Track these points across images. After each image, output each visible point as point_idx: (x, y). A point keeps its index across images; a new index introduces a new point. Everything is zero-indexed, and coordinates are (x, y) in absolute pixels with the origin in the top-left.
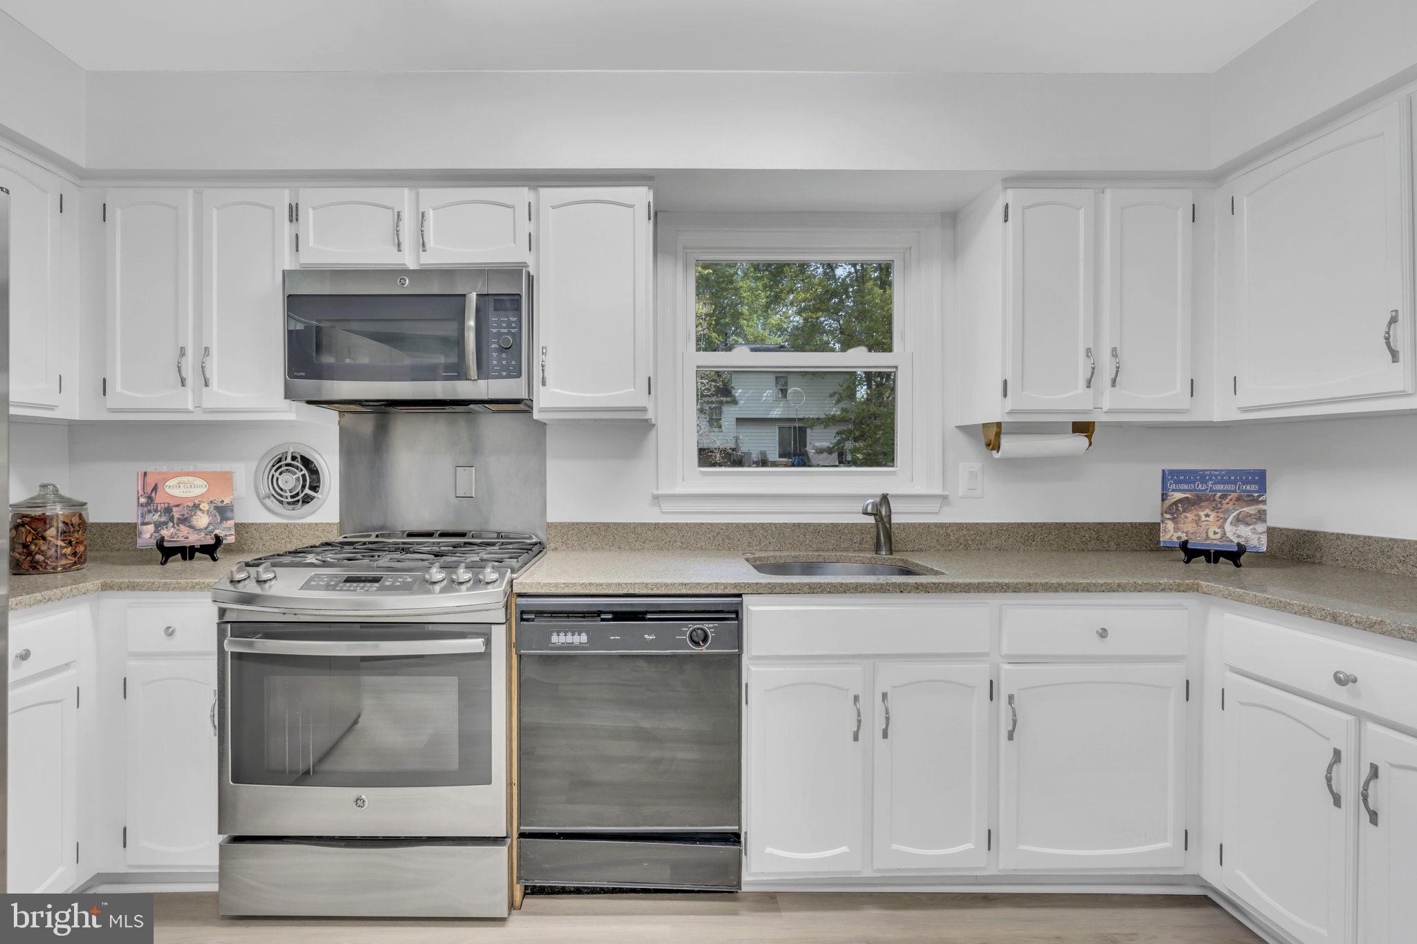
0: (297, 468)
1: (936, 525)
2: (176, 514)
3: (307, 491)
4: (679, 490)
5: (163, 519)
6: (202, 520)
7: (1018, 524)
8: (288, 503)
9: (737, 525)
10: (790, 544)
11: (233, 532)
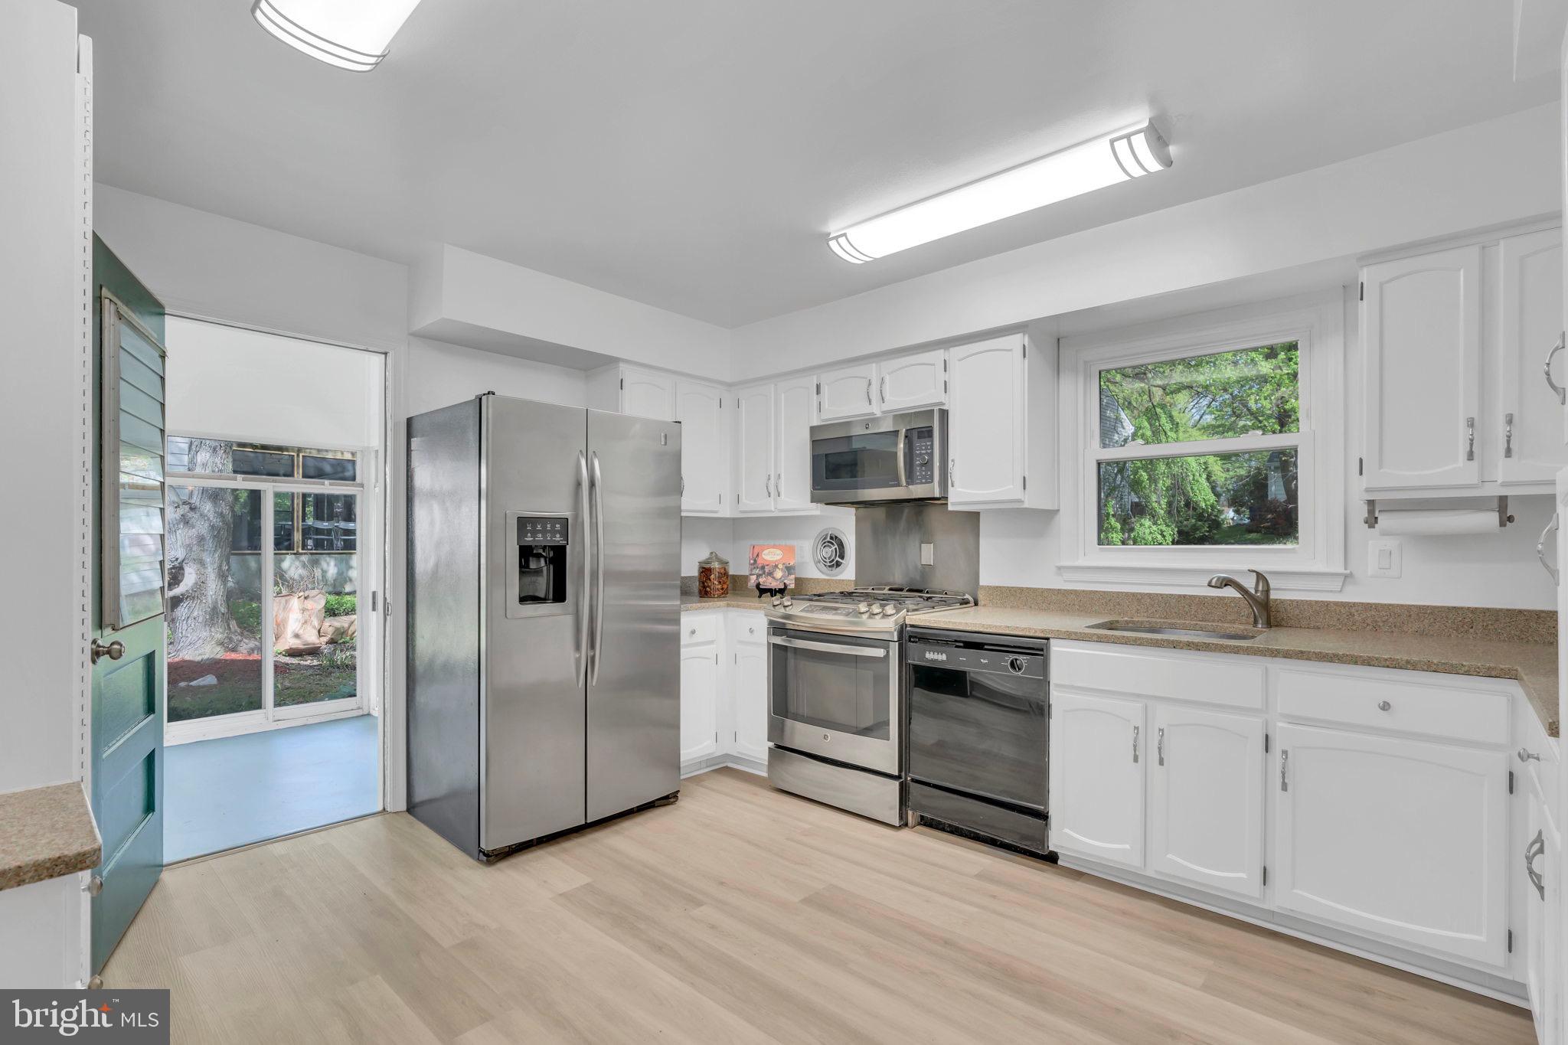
0: (833, 544)
1: (1336, 604)
2: (767, 571)
3: (838, 559)
4: (1081, 562)
5: (760, 573)
6: (779, 574)
7: (1448, 608)
8: (829, 566)
9: (1127, 594)
10: (1176, 613)
11: (794, 582)
